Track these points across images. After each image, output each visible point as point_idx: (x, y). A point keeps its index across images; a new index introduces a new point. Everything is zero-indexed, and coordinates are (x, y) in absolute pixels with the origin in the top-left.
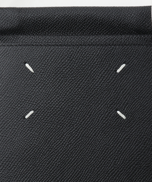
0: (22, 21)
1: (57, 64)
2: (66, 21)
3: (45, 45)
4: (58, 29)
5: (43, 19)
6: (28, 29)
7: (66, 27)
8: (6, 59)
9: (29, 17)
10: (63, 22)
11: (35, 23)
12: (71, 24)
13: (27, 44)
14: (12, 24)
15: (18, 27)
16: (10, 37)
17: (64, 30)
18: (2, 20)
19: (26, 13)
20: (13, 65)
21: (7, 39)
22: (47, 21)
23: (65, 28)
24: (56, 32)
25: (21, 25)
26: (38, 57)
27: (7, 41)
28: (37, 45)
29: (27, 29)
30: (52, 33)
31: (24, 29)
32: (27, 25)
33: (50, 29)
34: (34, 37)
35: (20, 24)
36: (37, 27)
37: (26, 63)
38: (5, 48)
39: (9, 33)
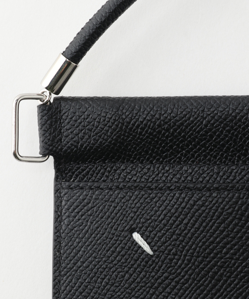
0: (125, 132)
1: (208, 235)
2: (229, 131)
3: (178, 189)
4: (211, 150)
5: (176, 127)
6: (138, 150)
7: (231, 144)
8: (87, 221)
9: (142, 120)
10: (222, 132)
11: (156, 135)
12: (241, 139)
13: (135, 185)
14: (100, 136)
15: (115, 144)
16: (96, 168)
17: (225, 152)
18: (77, 127)
19: (135, 112)
20: (103, 234)
21: (88, 172)
22: (185, 129)
23: (228, 148)
24: (205, 156)
25: (123, 139)
26: (162, 216)
27: (89, 176)
28: (161, 189)
29: (135, 148)
30: (196, 158)
31: (130, 149)
32: (137, 140)
33: (192, 149)
34: (152, 169)
35: (119, 137)
36: (161, 144)
37: (132, 231)
38: (84, 193)
39: (93, 157)
